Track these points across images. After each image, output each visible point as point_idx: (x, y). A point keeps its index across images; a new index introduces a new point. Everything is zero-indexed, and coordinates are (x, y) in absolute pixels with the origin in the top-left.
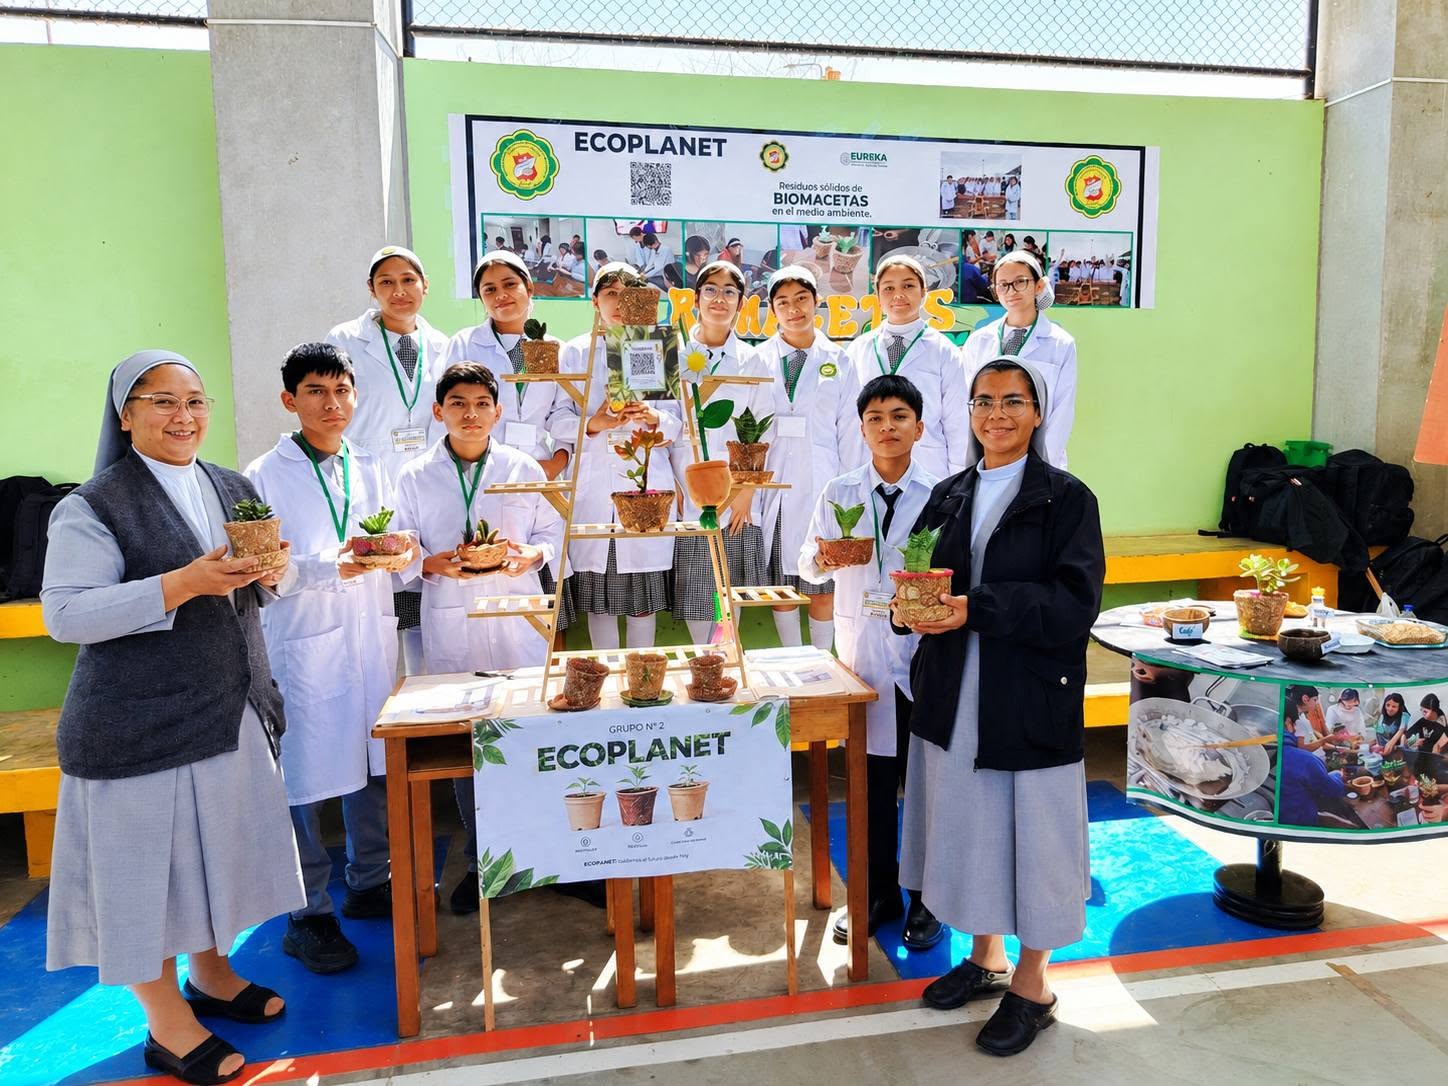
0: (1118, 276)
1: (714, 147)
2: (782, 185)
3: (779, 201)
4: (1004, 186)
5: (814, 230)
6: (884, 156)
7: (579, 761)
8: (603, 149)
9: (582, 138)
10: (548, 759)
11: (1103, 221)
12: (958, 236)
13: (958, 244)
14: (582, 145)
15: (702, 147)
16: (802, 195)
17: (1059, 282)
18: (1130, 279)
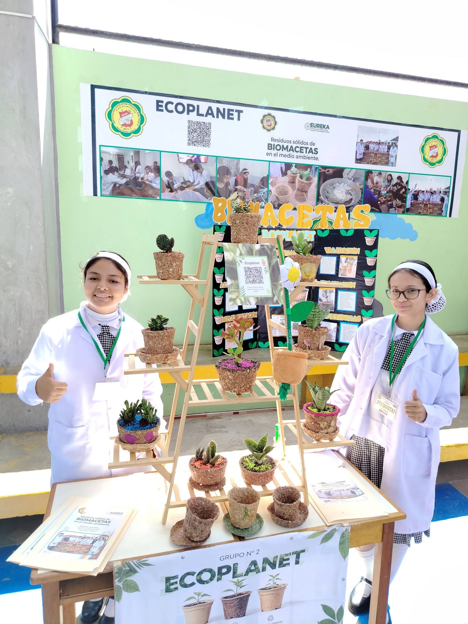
0: (442, 200)
1: (236, 114)
2: (272, 139)
3: (270, 148)
4: (389, 148)
5: (288, 166)
6: (328, 127)
7: (196, 582)
8: (172, 111)
9: (160, 104)
10: (172, 584)
11: (438, 170)
12: (363, 174)
13: (363, 179)
14: (160, 108)
15: (229, 114)
16: (283, 146)
17: (413, 201)
18: (448, 201)
